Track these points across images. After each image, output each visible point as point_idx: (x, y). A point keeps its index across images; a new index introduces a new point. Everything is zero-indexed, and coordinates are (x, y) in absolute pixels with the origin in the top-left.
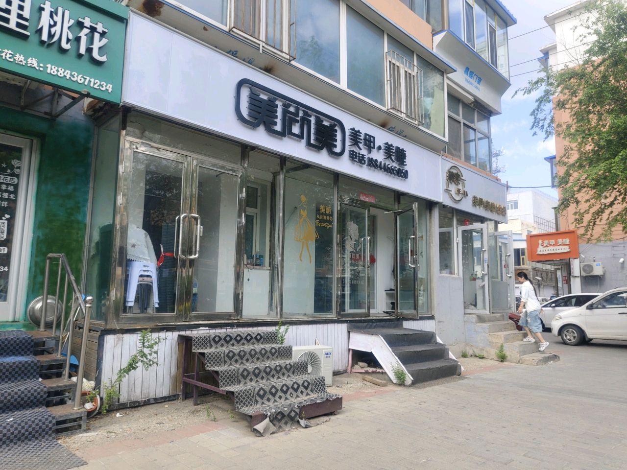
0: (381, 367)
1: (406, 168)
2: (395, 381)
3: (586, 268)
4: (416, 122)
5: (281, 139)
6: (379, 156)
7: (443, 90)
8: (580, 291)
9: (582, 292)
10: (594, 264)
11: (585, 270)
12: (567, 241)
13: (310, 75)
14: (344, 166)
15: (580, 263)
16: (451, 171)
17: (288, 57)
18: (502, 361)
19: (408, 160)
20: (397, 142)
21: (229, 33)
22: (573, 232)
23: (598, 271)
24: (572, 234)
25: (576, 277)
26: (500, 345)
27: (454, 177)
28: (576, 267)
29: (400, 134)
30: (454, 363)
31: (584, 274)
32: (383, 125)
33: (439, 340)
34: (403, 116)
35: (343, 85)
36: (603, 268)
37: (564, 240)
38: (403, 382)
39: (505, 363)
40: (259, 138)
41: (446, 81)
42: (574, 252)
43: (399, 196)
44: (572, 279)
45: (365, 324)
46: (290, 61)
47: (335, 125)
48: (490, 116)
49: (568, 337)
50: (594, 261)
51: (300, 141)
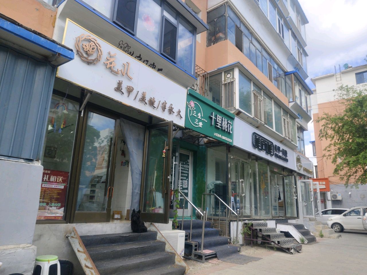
0: (294, 238)
1: (287, 158)
2: (300, 243)
3: (334, 196)
4: (290, 140)
5: (260, 151)
6: (280, 154)
7: (295, 126)
8: (331, 207)
9: (332, 208)
10: (337, 195)
11: (333, 197)
12: (324, 183)
13: (268, 128)
14: (273, 159)
15: (331, 194)
16: (298, 157)
17: (264, 123)
18: (322, 237)
19: (288, 155)
20: (285, 148)
21: (253, 118)
22: (327, 179)
23: (339, 198)
24: (326, 180)
25: (329, 200)
26: (320, 231)
27: (298, 160)
28: (329, 195)
29: (285, 145)
30: (313, 237)
31: (333, 199)
32: (281, 142)
33: (306, 228)
34: (287, 138)
35: (274, 130)
36: (342, 196)
37: (323, 182)
38: (304, 243)
39: (323, 238)
40: (256, 152)
41: (296, 123)
42: (328, 189)
43: (284, 169)
44: (327, 201)
45: (279, 221)
46: (264, 124)
47: (271, 145)
48: (303, 131)
49: (336, 229)
50: (337, 193)
51: (264, 151)
